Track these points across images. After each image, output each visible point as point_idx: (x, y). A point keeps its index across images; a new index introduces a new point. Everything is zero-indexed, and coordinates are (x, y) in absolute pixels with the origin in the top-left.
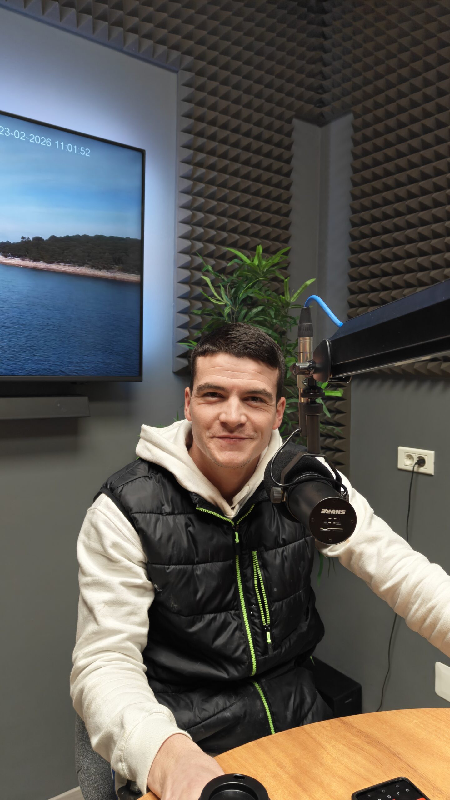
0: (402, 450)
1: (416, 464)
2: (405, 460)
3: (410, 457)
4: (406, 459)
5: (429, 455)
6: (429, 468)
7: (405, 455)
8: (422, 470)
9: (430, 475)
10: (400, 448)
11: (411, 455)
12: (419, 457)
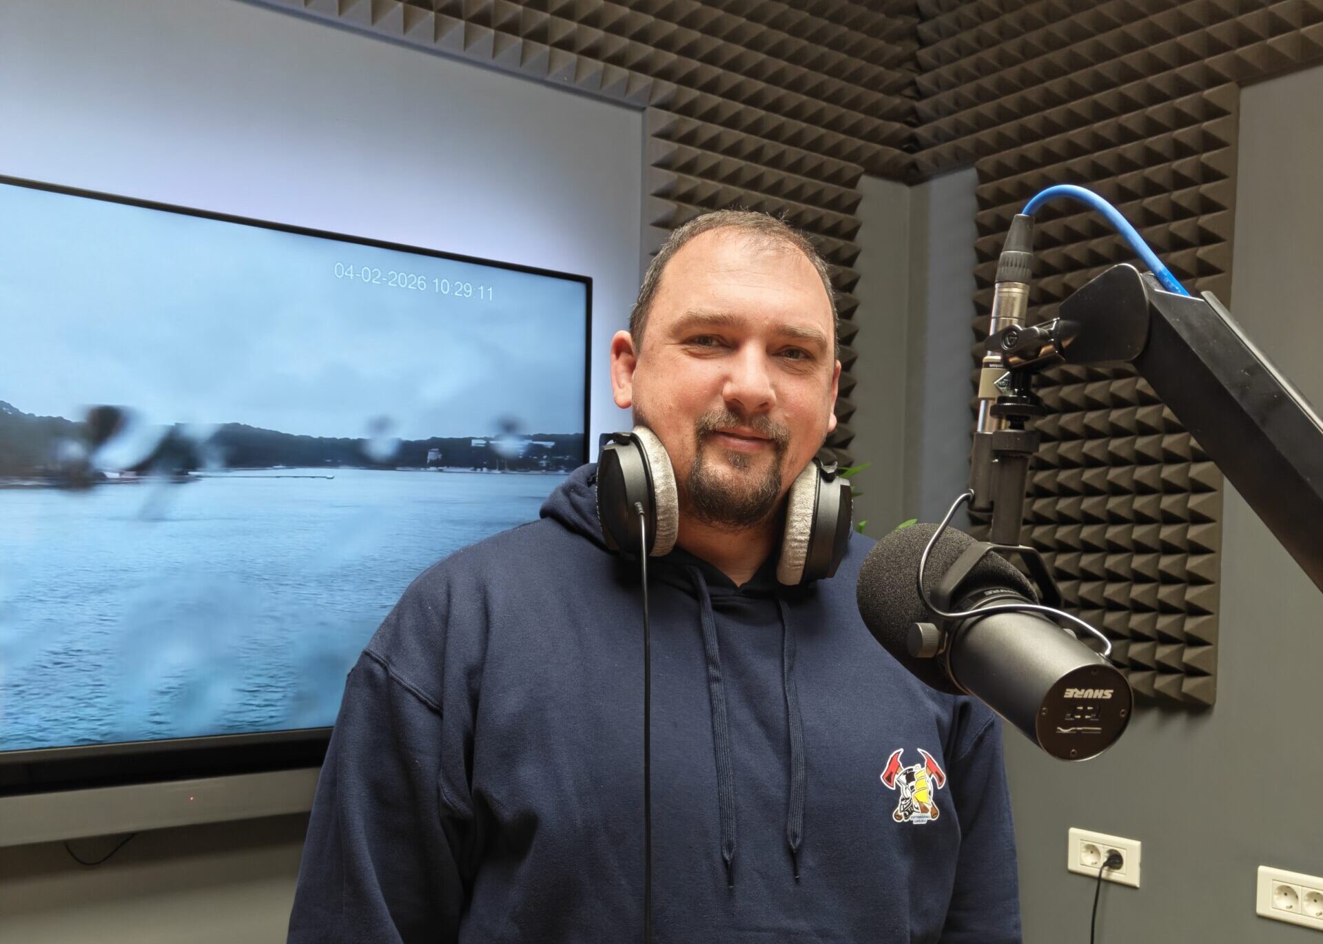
0: (1078, 836)
1: (1105, 865)
2: (1083, 854)
3: (1092, 849)
4: (1084, 852)
5: (1131, 849)
6: (1130, 873)
7: (1083, 846)
8: (1116, 876)
9: (1133, 888)
10: (1073, 831)
11: (1093, 846)
12: (1110, 851)
